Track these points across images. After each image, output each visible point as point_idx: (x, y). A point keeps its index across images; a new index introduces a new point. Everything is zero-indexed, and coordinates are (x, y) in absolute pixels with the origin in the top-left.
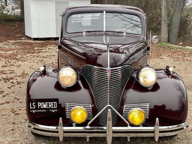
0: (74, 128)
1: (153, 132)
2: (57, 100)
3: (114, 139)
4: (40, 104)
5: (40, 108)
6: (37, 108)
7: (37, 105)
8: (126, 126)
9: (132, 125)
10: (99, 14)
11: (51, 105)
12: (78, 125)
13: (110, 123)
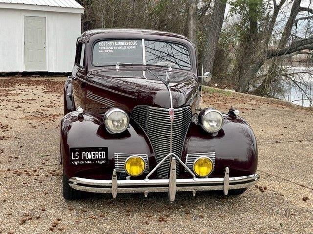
0: (128, 182)
1: (222, 184)
2: (105, 149)
3: (178, 194)
4: (84, 154)
5: (85, 160)
6: (80, 159)
7: (80, 155)
8: (191, 177)
9: (198, 177)
10: (135, 43)
11: (98, 155)
12: (132, 178)
13: (173, 174)
